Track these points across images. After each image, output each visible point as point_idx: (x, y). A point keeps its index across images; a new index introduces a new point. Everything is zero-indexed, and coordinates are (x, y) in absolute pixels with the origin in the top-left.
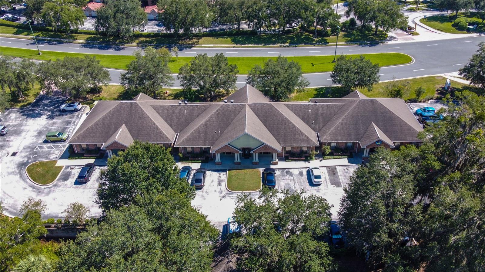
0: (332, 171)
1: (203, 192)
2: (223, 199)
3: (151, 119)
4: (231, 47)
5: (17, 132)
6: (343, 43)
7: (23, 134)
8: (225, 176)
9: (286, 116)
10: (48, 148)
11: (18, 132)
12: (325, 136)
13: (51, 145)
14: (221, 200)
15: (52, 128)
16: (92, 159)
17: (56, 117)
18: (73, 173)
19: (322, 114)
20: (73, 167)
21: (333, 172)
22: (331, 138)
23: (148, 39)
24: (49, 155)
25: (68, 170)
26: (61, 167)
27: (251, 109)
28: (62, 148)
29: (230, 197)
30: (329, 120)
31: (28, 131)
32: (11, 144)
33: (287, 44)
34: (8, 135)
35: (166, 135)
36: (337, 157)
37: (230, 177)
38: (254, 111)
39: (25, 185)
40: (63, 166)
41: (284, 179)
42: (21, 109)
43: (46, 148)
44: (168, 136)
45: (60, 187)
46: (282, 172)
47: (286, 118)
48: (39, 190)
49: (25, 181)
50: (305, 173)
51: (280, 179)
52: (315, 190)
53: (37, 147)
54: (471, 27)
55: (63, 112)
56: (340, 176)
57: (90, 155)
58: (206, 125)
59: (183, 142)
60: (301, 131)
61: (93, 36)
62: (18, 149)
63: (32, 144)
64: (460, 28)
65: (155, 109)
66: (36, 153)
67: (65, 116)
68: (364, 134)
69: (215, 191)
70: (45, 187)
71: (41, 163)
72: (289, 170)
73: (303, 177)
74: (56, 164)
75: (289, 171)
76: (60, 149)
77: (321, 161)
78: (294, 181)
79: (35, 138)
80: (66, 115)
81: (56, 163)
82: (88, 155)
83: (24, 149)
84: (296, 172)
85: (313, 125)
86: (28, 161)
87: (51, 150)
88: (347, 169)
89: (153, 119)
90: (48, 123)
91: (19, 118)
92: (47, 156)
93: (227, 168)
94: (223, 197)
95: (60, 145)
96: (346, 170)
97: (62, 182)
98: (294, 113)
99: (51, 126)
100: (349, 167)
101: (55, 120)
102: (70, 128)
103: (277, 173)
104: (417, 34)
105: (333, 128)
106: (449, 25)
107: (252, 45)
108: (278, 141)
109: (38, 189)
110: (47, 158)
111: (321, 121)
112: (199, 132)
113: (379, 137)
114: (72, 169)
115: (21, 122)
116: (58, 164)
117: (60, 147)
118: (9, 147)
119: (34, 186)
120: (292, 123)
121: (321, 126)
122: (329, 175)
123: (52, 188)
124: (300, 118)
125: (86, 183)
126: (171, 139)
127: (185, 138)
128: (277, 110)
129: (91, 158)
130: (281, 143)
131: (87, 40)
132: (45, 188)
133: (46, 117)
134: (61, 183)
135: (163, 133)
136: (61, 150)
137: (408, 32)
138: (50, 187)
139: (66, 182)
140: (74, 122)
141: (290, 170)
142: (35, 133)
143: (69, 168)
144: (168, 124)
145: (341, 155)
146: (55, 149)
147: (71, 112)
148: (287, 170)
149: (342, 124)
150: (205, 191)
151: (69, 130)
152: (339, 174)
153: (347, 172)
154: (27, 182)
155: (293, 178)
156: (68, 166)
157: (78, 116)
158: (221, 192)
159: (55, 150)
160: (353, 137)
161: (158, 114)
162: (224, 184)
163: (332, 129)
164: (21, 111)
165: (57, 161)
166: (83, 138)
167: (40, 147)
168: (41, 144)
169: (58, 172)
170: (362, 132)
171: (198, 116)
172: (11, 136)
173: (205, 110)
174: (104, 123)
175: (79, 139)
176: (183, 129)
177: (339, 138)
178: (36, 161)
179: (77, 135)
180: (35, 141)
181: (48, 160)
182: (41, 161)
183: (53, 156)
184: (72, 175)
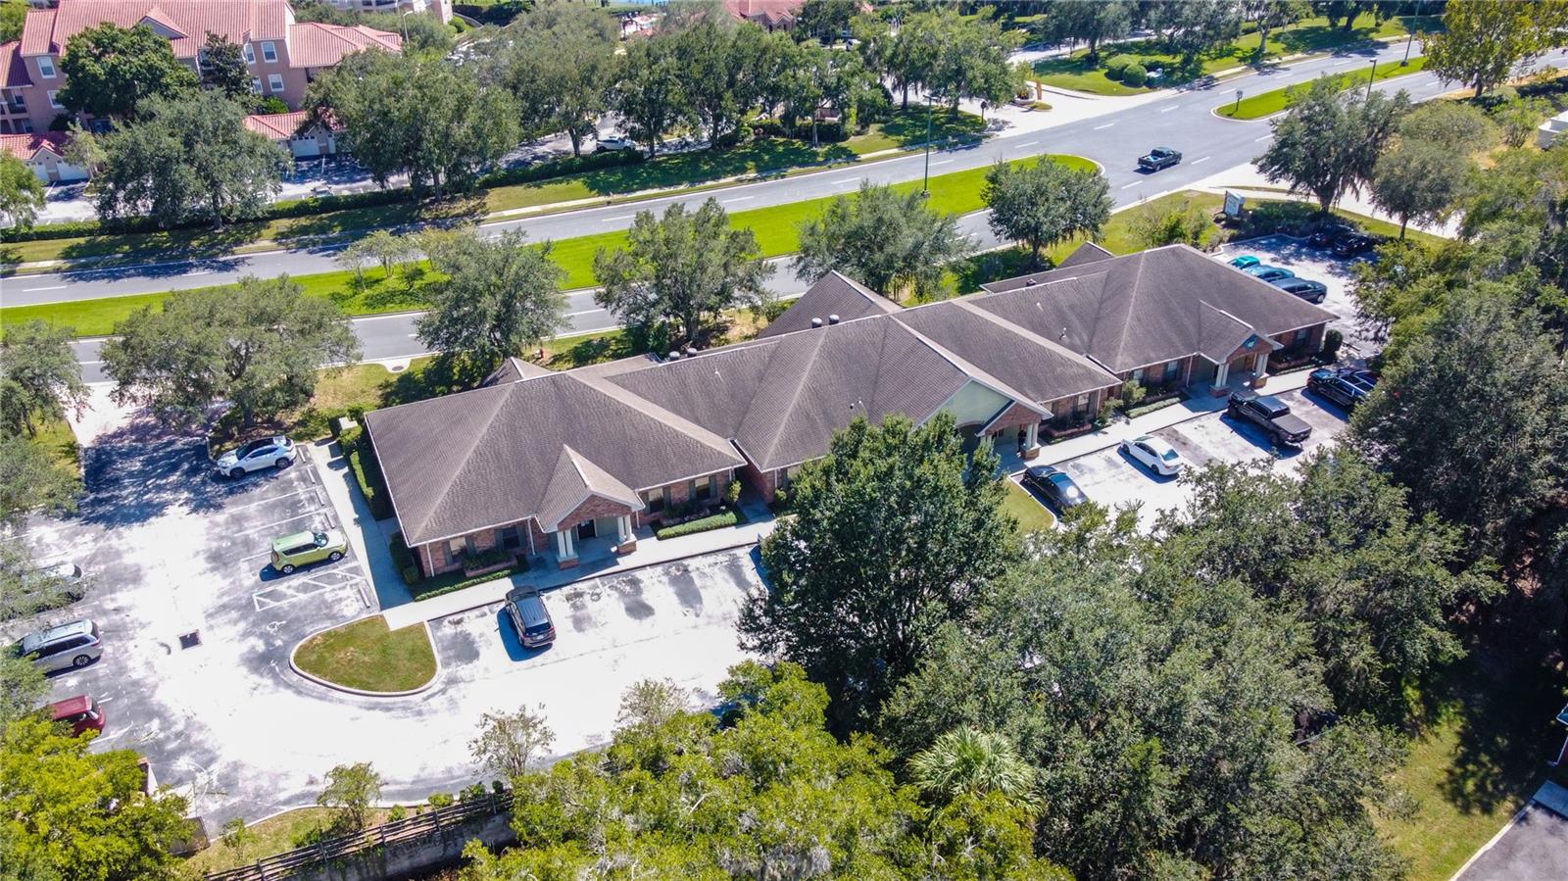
0: (1173, 438)
3: (640, 414)
4: (601, 204)
6: (896, 151)
7: (153, 575)
9: (1004, 326)
10: (305, 588)
11: (128, 576)
12: (1120, 358)
13: (303, 579)
15: (246, 535)
16: (499, 578)
17: (226, 501)
18: (475, 634)
19: (1072, 307)
20: (457, 617)
21: (1178, 439)
22: (1135, 359)
23: (304, 221)
24: (329, 608)
25: (448, 630)
26: (415, 630)
28: (354, 578)
30: (1097, 319)
31: (161, 564)
33: (752, 175)
35: (711, 446)
36: (1155, 405)
39: (343, 710)
40: (422, 624)
42: (57, 507)
43: (291, 592)
44: (717, 449)
47: (1007, 331)
48: (408, 708)
49: (331, 701)
50: (1120, 460)
53: (255, 598)
54: (1152, 74)
55: (238, 480)
56: (1203, 446)
57: (486, 570)
58: (816, 393)
59: (776, 453)
61: (82, 241)
64: (1129, 80)
65: (623, 386)
66: (273, 616)
67: (256, 491)
70: (424, 695)
71: (328, 636)
72: (1077, 461)
73: (1124, 469)
74: (386, 625)
75: (1080, 465)
76: (353, 582)
77: (1127, 422)
79: (218, 577)
80: (258, 485)
82: (480, 572)
83: (211, 616)
84: (1096, 462)
85: (1067, 339)
86: (270, 644)
87: (322, 594)
88: (1203, 426)
89: (646, 413)
90: (216, 524)
92: (325, 611)
95: (334, 571)
96: (1202, 429)
97: (466, 666)
98: (1007, 319)
99: (235, 529)
100: (1203, 419)
101: (233, 510)
102: (318, 518)
104: (1046, 108)
105: (1125, 333)
106: (1098, 76)
107: (656, 191)
109: (405, 708)
110: (332, 617)
111: (1076, 323)
112: (807, 415)
113: (1249, 326)
114: (457, 623)
115: (101, 543)
116: (396, 624)
117: (347, 578)
119: (378, 703)
120: (1029, 340)
123: (452, 691)
124: (1024, 328)
125: (549, 646)
128: (975, 315)
129: (495, 578)
131: (66, 255)
132: (425, 699)
134: (464, 670)
135: (702, 445)
136: (358, 585)
137: (1022, 105)
138: (443, 691)
139: (480, 663)
140: (313, 498)
141: (1081, 462)
142: (202, 565)
143: (447, 623)
144: (685, 417)
145: (1164, 399)
146: (331, 587)
147: (267, 472)
148: (1073, 464)
149: (1140, 320)
152: (1198, 441)
156: (439, 620)
157: (304, 479)
159: (333, 589)
160: (1178, 347)
161: (640, 398)
163: (1125, 336)
164: (60, 511)
165: (383, 616)
166: (453, 517)
167: (269, 595)
168: (261, 588)
169: (420, 643)
170: (1192, 329)
171: (761, 379)
172: (112, 591)
173: (772, 357)
174: (498, 455)
175: (441, 522)
176: (740, 424)
177: (1152, 355)
178: (304, 637)
179: (431, 513)
180: (225, 584)
181: (344, 622)
182: (323, 631)
183: (348, 606)
184: (477, 640)
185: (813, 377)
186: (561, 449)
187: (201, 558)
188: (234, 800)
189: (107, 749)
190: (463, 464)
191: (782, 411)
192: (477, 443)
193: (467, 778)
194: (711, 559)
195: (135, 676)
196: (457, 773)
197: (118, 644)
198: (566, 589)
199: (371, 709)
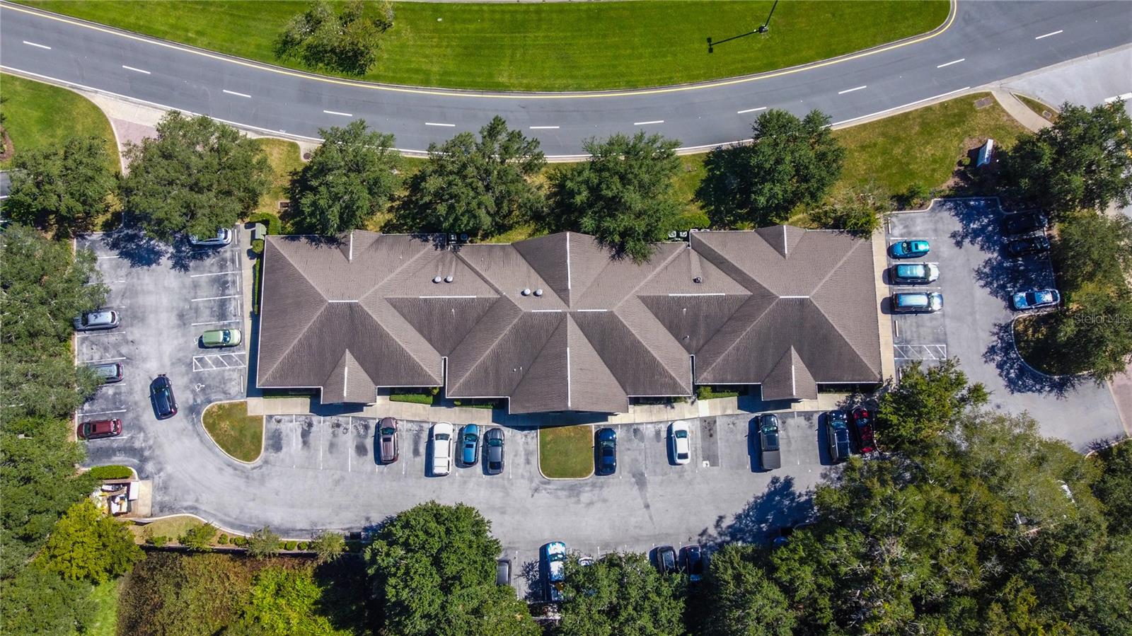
0: (708, 426)
1: (503, 479)
2: (536, 494)
3: (393, 340)
5: (136, 316)
7: (151, 319)
8: (535, 440)
9: (638, 337)
10: (218, 363)
11: (140, 315)
12: (705, 374)
13: (216, 354)
14: (533, 496)
15: (197, 302)
16: (305, 397)
17: (191, 264)
18: (284, 435)
19: (707, 317)
20: (279, 417)
21: (710, 430)
22: (714, 377)
24: (224, 384)
25: (273, 425)
26: (258, 420)
27: (577, 323)
28: (240, 365)
29: (545, 489)
30: (718, 331)
31: (156, 311)
32: (143, 349)
34: (124, 323)
35: (427, 370)
36: (720, 394)
37: (543, 445)
38: (582, 327)
39: (217, 462)
40: (262, 417)
41: (629, 449)
42: (109, 236)
43: (211, 363)
44: (430, 373)
45: (274, 465)
46: (628, 431)
47: (639, 342)
48: (244, 472)
49: (213, 453)
50: (664, 434)
51: (623, 448)
52: (677, 472)
53: (194, 360)
56: (719, 442)
57: (299, 393)
58: (496, 356)
59: (459, 388)
60: (663, 368)
62: (163, 366)
63: (180, 350)
65: (395, 307)
66: (199, 378)
67: (208, 262)
68: (772, 371)
69: (523, 477)
70: (252, 466)
71: (220, 407)
72: (639, 428)
73: (660, 443)
74: (246, 410)
75: (639, 430)
76: (239, 367)
77: (693, 403)
78: (646, 453)
79: (180, 334)
80: (208, 256)
81: (246, 406)
82: (296, 393)
83: (173, 364)
84: (649, 431)
85: (687, 340)
86: (195, 400)
87: (224, 371)
88: (734, 424)
89: (397, 340)
90: (184, 286)
91: (118, 266)
92: (223, 386)
93: (538, 424)
94: (536, 490)
95: (233, 354)
96: (731, 426)
97: (274, 454)
98: (656, 315)
99: (193, 294)
100: (738, 419)
101: (193, 275)
102: (233, 303)
103: (619, 434)
105: (721, 357)
108: (623, 387)
110: (225, 393)
111: (702, 331)
112: (486, 371)
113: (794, 394)
114: (279, 421)
115: (128, 281)
116: (251, 412)
117: (236, 363)
118: (144, 360)
119: (232, 463)
120: (649, 352)
121: (701, 342)
122: (703, 439)
123: (264, 469)
124: (664, 325)
126: (437, 379)
127: (461, 381)
128: (624, 326)
130: (628, 390)
133: (170, 263)
134: (273, 456)
135: (422, 369)
136: (240, 370)
138: (260, 467)
139: (281, 455)
140: (234, 282)
141: (641, 427)
142: (174, 320)
143: (273, 419)
144: (424, 337)
146: (229, 367)
147: (214, 248)
148: (635, 427)
149: (738, 350)
150: (506, 476)
151: (232, 308)
152: (718, 437)
153: (732, 431)
154: (218, 456)
155: (643, 447)
156: (271, 417)
157: (233, 261)
158: (531, 480)
159: (229, 370)
160: (752, 376)
161: (403, 319)
162: (535, 460)
163: (720, 359)
164: (110, 240)
165: (246, 402)
166: (281, 376)
167: (200, 360)
168: (198, 354)
169: (258, 430)
170: (770, 366)
171: (478, 321)
172: (132, 325)
173: (491, 307)
174: (310, 346)
175: (274, 378)
176: (455, 349)
177: (729, 377)
178: (210, 402)
179: (270, 372)
180: (181, 340)
181: (229, 399)
182: (219, 403)
183: (234, 386)
184: (284, 438)
185: (500, 345)
186: (344, 352)
187: (175, 313)
188: (167, 498)
189: (122, 444)
190: (291, 348)
191: (474, 360)
192: (300, 336)
193: (256, 526)
194: (410, 425)
195: (137, 398)
196: (254, 521)
197: (132, 370)
198: (334, 419)
199: (229, 465)
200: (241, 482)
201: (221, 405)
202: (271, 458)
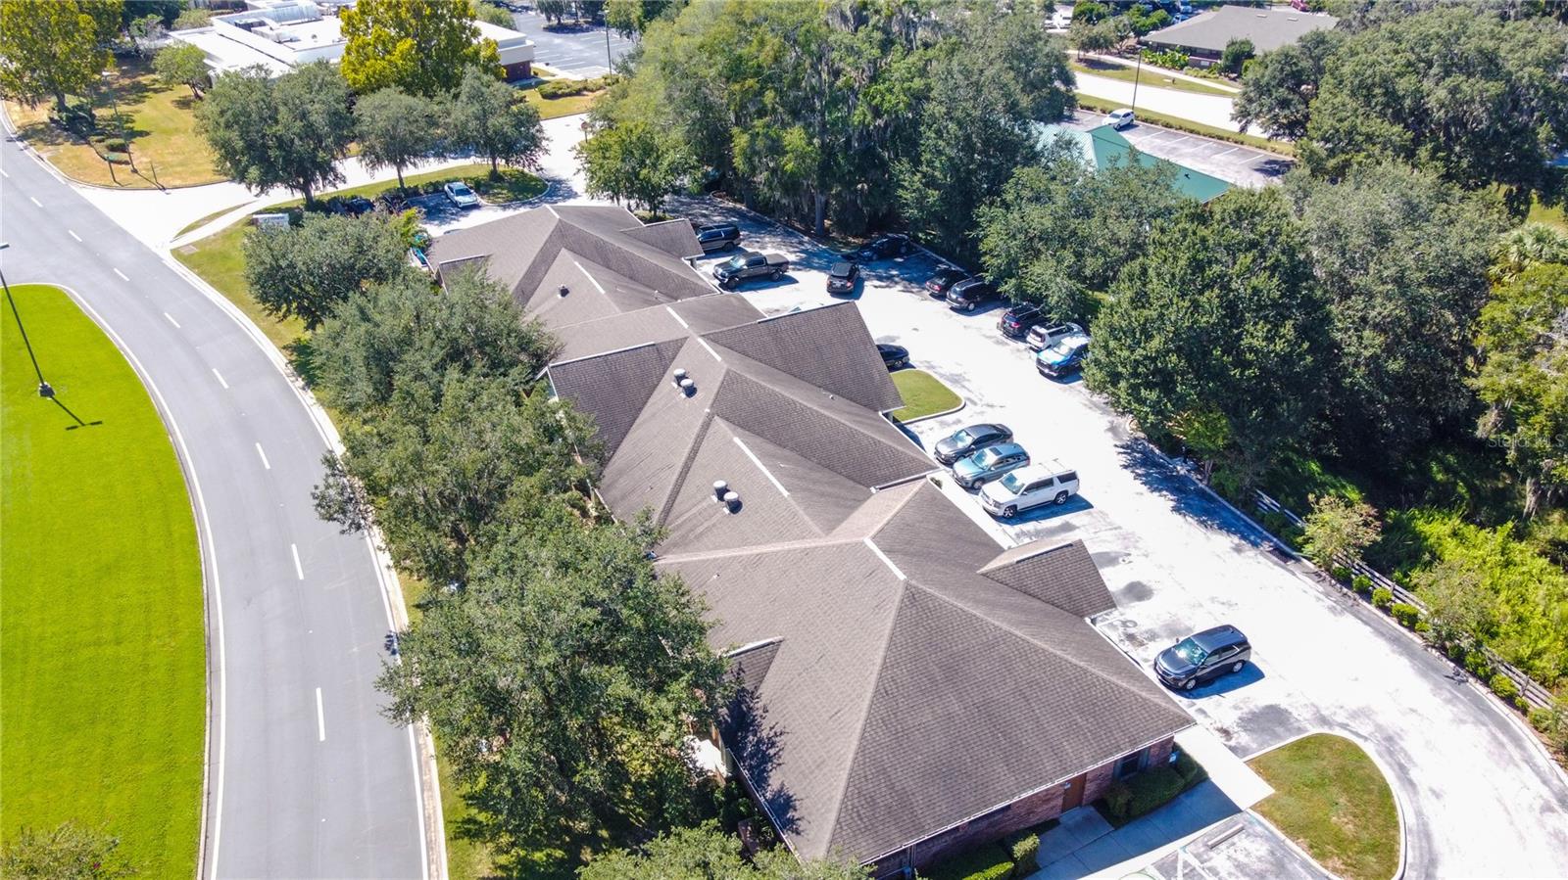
18: (1238, 713)
20: (1216, 734)
25: (1243, 738)
26: (1263, 768)
28: (1186, 865)
39: (1429, 806)
40: (1249, 764)
45: (1313, 705)
48: (1388, 748)
49: (1425, 825)
74: (1268, 800)
76: (1195, 863)
81: (1261, 803)
97: (1295, 714)
109: (1391, 753)
116: (1263, 790)
119: (1399, 778)
132: (1366, 739)
134: (1302, 716)
136: (1197, 856)
138: (1344, 726)
139: (1283, 702)
154: (1419, 814)
165: (1254, 808)
169: (1281, 758)
181: (1280, 844)
182: (1315, 863)
183: (1248, 855)
184: (1246, 710)
198: (1126, 647)
199: (1412, 784)
200: (1411, 744)
201: (1315, 856)
202: (1308, 716)
